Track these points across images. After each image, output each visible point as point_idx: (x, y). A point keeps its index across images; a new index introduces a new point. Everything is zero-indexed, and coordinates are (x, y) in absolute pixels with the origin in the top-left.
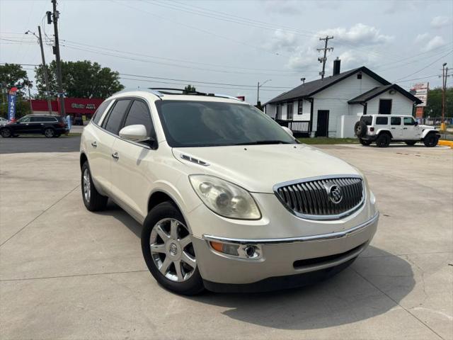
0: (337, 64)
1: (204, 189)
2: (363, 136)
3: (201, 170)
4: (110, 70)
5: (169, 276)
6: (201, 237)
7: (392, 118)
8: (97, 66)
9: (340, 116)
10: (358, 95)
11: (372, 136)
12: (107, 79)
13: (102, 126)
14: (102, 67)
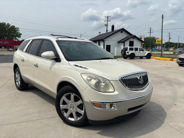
0: (113, 27)
1: (88, 79)
2: (124, 55)
3: (85, 71)
4: (15, 27)
5: (70, 119)
6: (88, 101)
7: (135, 48)
8: (8, 25)
9: (115, 47)
10: (121, 39)
11: (128, 55)
12: (13, 31)
13: (26, 52)
14: (11, 25)
